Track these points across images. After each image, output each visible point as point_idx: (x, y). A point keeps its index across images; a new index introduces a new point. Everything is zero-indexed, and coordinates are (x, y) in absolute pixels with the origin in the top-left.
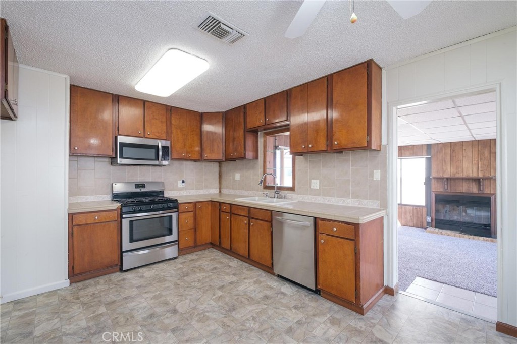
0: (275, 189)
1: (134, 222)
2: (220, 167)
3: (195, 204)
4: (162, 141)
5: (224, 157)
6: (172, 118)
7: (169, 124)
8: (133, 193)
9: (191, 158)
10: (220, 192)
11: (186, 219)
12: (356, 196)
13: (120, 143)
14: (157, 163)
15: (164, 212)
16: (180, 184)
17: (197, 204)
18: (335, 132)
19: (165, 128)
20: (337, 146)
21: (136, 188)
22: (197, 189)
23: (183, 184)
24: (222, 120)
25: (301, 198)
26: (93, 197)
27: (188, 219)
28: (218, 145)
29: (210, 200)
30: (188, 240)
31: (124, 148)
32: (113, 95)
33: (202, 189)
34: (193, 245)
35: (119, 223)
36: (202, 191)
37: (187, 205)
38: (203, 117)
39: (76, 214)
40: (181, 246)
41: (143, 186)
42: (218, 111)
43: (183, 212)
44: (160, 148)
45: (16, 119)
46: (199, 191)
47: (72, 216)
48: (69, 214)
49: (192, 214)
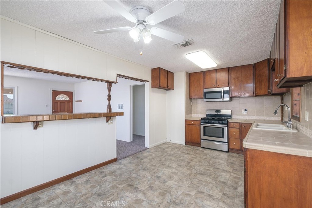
1: (205, 127)
2: (282, 99)
3: (241, 124)
4: (224, 88)
6: (232, 74)
7: (230, 77)
8: (215, 115)
10: (282, 119)
13: (205, 92)
14: (221, 100)
16: (244, 112)
17: (243, 124)
21: (216, 112)
23: (246, 112)
24: (267, 65)
27: (235, 132)
28: (264, 84)
30: (235, 144)
31: (206, 94)
32: (203, 72)
33: (263, 116)
34: (239, 149)
35: (200, 126)
36: (263, 117)
37: (234, 124)
38: (255, 66)
39: (187, 120)
40: (231, 147)
41: (219, 111)
42: (264, 59)
43: (232, 128)
44: (222, 92)
45: (174, 90)
46: (260, 117)
47: (186, 120)
48: (185, 120)
49: (238, 130)
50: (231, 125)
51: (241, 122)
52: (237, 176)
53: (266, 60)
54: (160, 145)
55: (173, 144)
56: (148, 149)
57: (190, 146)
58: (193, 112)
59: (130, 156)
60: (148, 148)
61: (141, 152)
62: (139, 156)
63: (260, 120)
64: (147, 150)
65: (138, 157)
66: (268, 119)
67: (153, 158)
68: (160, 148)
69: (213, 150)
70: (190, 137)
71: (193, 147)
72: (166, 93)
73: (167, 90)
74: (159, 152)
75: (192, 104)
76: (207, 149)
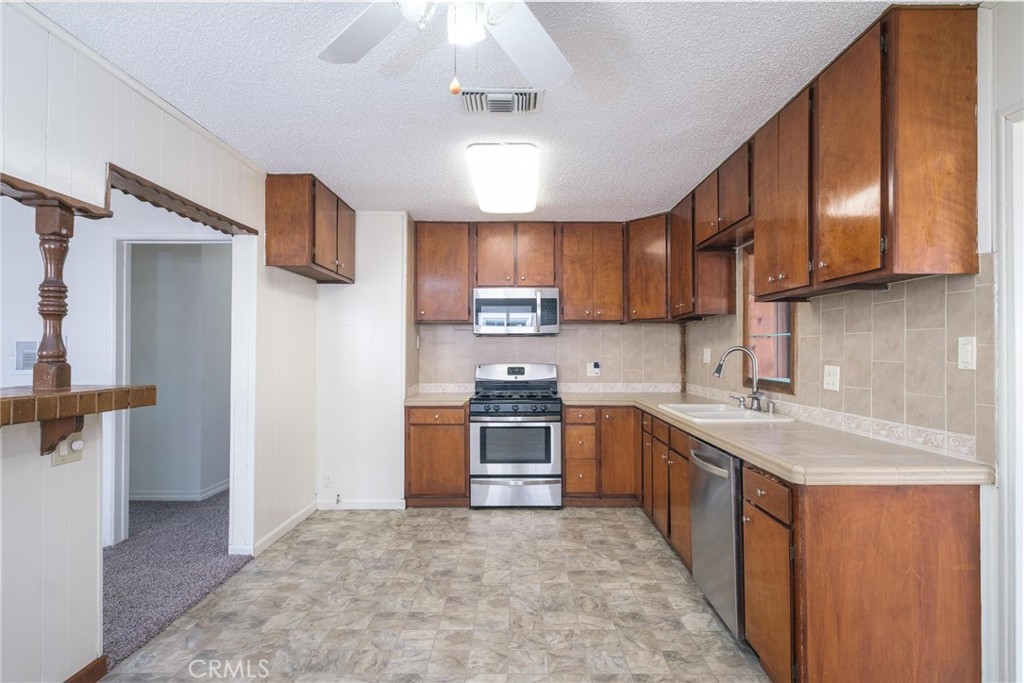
0: (753, 388)
1: (487, 430)
2: (684, 333)
3: (599, 410)
4: (543, 289)
5: (669, 314)
6: (565, 244)
7: (558, 255)
8: (506, 382)
9: (603, 318)
10: (684, 389)
11: (580, 438)
12: (918, 418)
13: (477, 300)
15: (526, 418)
16: (591, 371)
17: (604, 410)
18: (823, 235)
19: (551, 264)
20: (826, 271)
21: (509, 373)
22: (627, 380)
23: (597, 370)
24: (664, 231)
25: (806, 415)
26: (451, 385)
27: (583, 438)
28: (656, 287)
29: (632, 404)
30: (583, 478)
31: (484, 308)
32: (468, 223)
33: (640, 381)
34: (594, 491)
35: (467, 429)
36: (640, 385)
37: (581, 410)
38: (628, 232)
39: (413, 407)
40: (570, 489)
41: (521, 371)
42: (656, 213)
43: (574, 424)
44: (539, 302)
45: (352, 281)
46: (632, 385)
47: (409, 410)
48: (406, 407)
49: (592, 429)
50: (571, 416)
51: (598, 404)
52: (646, 582)
53: (660, 215)
54: (296, 530)
55: (352, 512)
56: (256, 562)
57: (428, 511)
58: (421, 377)
59: (171, 621)
60: (250, 559)
61: (224, 587)
62: (226, 606)
63: (632, 394)
64: (250, 567)
65: (228, 617)
66: (651, 390)
67: (313, 600)
68: (309, 543)
69: (514, 511)
70: (425, 475)
71: (440, 512)
72: (315, 296)
73: (320, 281)
74: (320, 562)
75: (420, 345)
76: (494, 512)
